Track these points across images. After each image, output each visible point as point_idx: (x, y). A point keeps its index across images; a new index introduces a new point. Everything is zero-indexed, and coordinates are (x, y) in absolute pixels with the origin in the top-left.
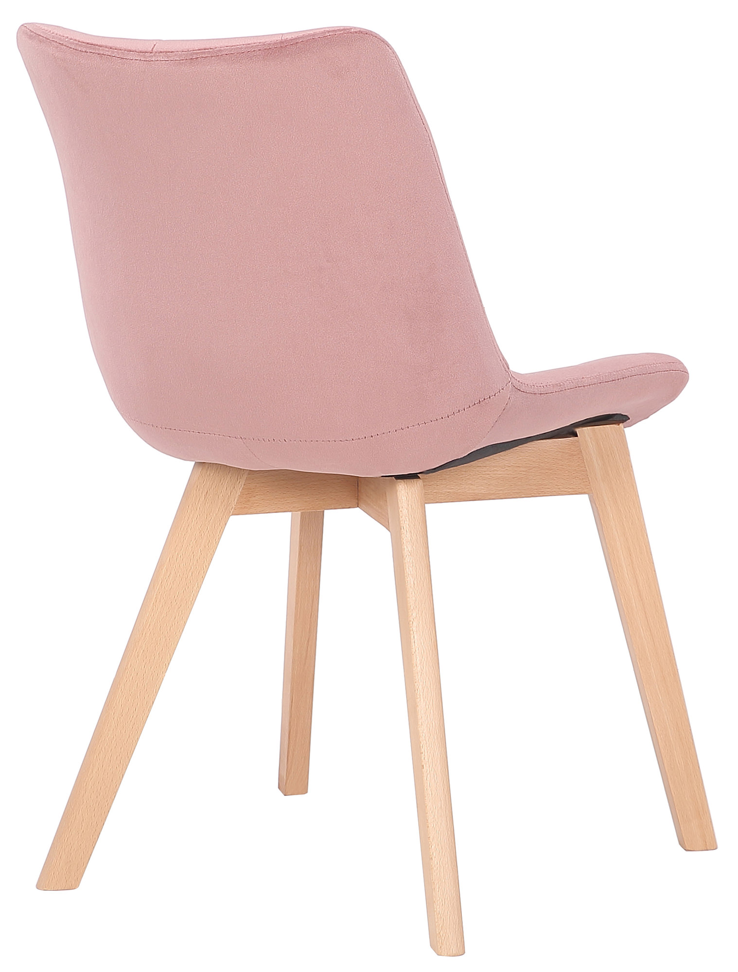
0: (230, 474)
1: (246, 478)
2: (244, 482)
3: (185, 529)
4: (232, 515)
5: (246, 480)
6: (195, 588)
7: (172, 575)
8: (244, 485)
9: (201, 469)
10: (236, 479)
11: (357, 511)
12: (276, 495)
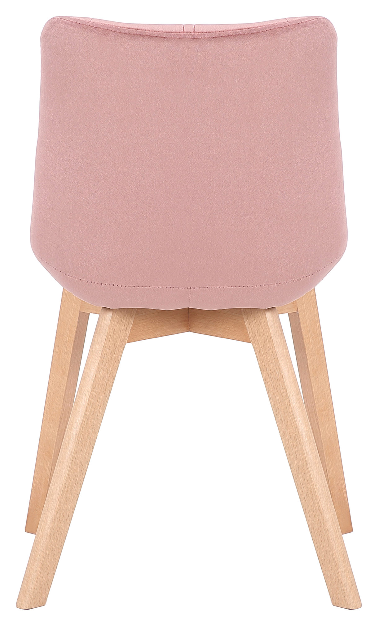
0: (126, 315)
1: (135, 317)
2: (133, 321)
3: (104, 355)
4: (127, 343)
5: (134, 319)
6: (108, 394)
7: (96, 386)
8: (133, 322)
9: (112, 313)
10: (129, 319)
11: (189, 334)
12: (149, 327)
